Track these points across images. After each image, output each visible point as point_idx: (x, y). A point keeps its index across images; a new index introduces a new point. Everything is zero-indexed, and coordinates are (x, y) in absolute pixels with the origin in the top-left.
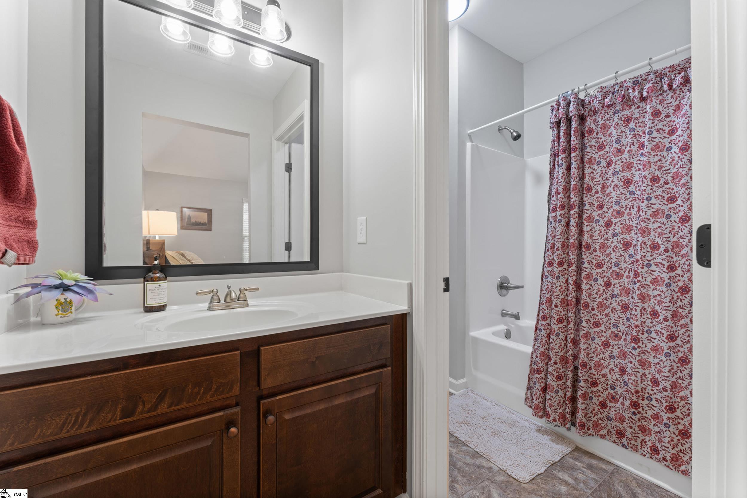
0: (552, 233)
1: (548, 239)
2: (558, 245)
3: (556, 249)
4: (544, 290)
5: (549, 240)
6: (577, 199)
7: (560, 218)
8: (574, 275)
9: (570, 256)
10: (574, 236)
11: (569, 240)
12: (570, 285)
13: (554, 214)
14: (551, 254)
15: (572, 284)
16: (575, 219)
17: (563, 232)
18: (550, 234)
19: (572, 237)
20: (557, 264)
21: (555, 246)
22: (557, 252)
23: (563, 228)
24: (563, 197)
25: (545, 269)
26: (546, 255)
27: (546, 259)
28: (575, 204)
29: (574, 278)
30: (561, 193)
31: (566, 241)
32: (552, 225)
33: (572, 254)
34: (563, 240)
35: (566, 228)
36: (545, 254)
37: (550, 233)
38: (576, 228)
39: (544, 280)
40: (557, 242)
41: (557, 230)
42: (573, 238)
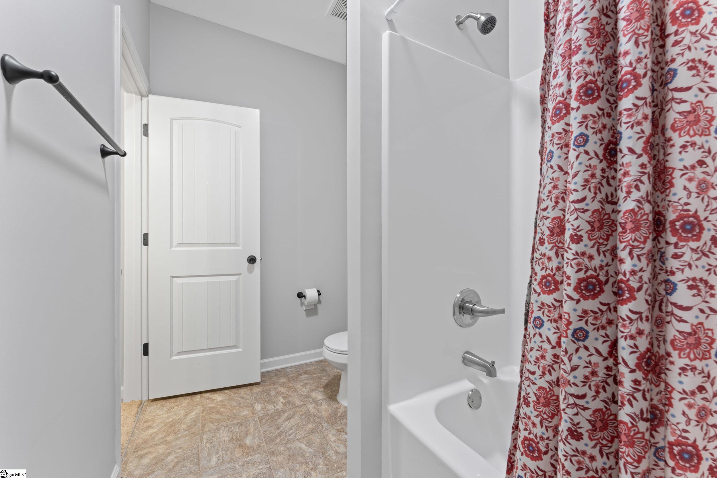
0: (555, 187)
1: (543, 206)
2: (576, 223)
3: (571, 237)
4: (532, 359)
5: (545, 210)
6: (647, 51)
7: (583, 129)
8: (640, 332)
9: (622, 261)
10: (637, 188)
11: (615, 203)
12: (622, 368)
13: (558, 127)
14: (552, 254)
15: (632, 365)
16: (639, 123)
17: (593, 176)
18: (546, 191)
19: (629, 193)
20: (575, 289)
21: (568, 226)
22: (573, 246)
23: (595, 162)
24: (593, 57)
25: (534, 297)
26: (537, 255)
27: (537, 269)
28: (640, 71)
29: (643, 344)
30: (584, 47)
31: (609, 208)
32: (555, 162)
33: (630, 253)
34: (596, 205)
35: (604, 164)
36: (534, 251)
37: (549, 187)
38: (645, 159)
39: (531, 330)
40: (572, 213)
41: (571, 173)
42: (635, 195)
